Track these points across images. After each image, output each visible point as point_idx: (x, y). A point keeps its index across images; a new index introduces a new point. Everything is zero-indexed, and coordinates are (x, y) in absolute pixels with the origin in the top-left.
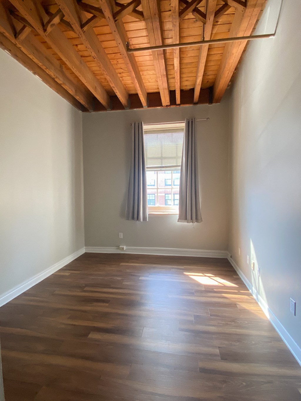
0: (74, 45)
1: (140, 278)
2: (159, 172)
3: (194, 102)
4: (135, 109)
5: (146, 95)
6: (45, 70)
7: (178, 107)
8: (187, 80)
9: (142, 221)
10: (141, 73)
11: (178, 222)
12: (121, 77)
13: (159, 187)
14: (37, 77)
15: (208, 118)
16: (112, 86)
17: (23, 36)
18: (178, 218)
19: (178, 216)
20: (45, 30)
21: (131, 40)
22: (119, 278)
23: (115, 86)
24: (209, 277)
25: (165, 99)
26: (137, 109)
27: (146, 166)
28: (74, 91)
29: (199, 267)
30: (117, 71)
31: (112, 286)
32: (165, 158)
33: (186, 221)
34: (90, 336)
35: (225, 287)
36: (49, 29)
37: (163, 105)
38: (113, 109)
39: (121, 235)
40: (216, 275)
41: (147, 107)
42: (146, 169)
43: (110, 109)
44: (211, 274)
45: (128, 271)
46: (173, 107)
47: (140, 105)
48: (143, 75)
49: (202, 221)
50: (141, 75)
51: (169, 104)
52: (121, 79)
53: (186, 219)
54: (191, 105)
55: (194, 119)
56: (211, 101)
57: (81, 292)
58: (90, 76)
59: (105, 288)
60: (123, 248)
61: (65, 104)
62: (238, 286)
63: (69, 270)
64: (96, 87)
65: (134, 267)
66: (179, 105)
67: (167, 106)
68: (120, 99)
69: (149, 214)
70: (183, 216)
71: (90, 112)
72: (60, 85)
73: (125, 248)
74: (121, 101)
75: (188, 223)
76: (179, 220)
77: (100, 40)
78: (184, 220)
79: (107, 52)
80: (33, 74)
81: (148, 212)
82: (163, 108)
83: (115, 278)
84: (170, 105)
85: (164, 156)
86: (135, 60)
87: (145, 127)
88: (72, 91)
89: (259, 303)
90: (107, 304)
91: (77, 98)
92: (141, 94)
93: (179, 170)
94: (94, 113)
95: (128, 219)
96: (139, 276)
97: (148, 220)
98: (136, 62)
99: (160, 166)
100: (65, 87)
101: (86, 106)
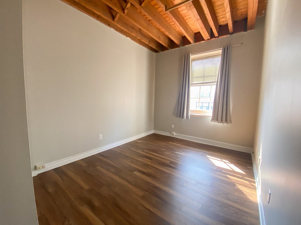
0: (143, 16)
1: (176, 152)
2: (201, 86)
3: (230, 33)
4: (186, 46)
5: (194, 35)
6: (131, 33)
7: (217, 38)
8: (223, 18)
9: (185, 119)
10: (187, 21)
11: (211, 121)
12: (175, 27)
13: (200, 97)
14: (128, 38)
15: (243, 43)
16: (167, 34)
17: (116, 19)
18: (211, 119)
19: (211, 117)
20: (124, 13)
21: (174, 2)
22: (164, 150)
23: (169, 34)
24: (224, 162)
25: (205, 35)
26: (188, 45)
27: (190, 83)
28: (148, 42)
29: (222, 155)
30: (171, 24)
31: (158, 152)
32: (206, 77)
33: (217, 121)
34: (135, 172)
35: (233, 171)
36: (126, 11)
37: (205, 39)
38: (172, 48)
39: (173, 126)
40: (231, 162)
41: (194, 43)
42: (190, 85)
43: (170, 49)
44: (228, 161)
45: (171, 147)
46: (213, 39)
47: (189, 43)
48: (188, 22)
49: (231, 123)
50: (187, 22)
51: (209, 38)
52: (175, 28)
53: (217, 120)
54: (228, 35)
55: (230, 45)
56: (245, 29)
57: (142, 151)
58: (155, 31)
59: (154, 152)
60: (173, 134)
61: (145, 50)
62: (245, 174)
63: (142, 140)
64: (159, 37)
65: (175, 146)
66: (217, 37)
67: (208, 39)
68: (174, 41)
69: (191, 115)
70: (215, 118)
71: (160, 52)
72: (139, 40)
73: (175, 134)
74: (176, 42)
75: (218, 123)
76: (212, 121)
77: (156, 8)
78: (216, 121)
79: (162, 14)
80: (126, 37)
81: (190, 114)
82: (205, 41)
83: (162, 149)
84: (211, 39)
85: (205, 75)
86: (180, 13)
87: (192, 57)
88: (147, 42)
89: (257, 190)
90: (150, 161)
91: (150, 45)
92: (187, 35)
93: (215, 85)
94: (162, 52)
95: (177, 117)
96: (176, 151)
97: (189, 119)
98: (181, 15)
99: (202, 82)
100: (143, 41)
101: (156, 49)
